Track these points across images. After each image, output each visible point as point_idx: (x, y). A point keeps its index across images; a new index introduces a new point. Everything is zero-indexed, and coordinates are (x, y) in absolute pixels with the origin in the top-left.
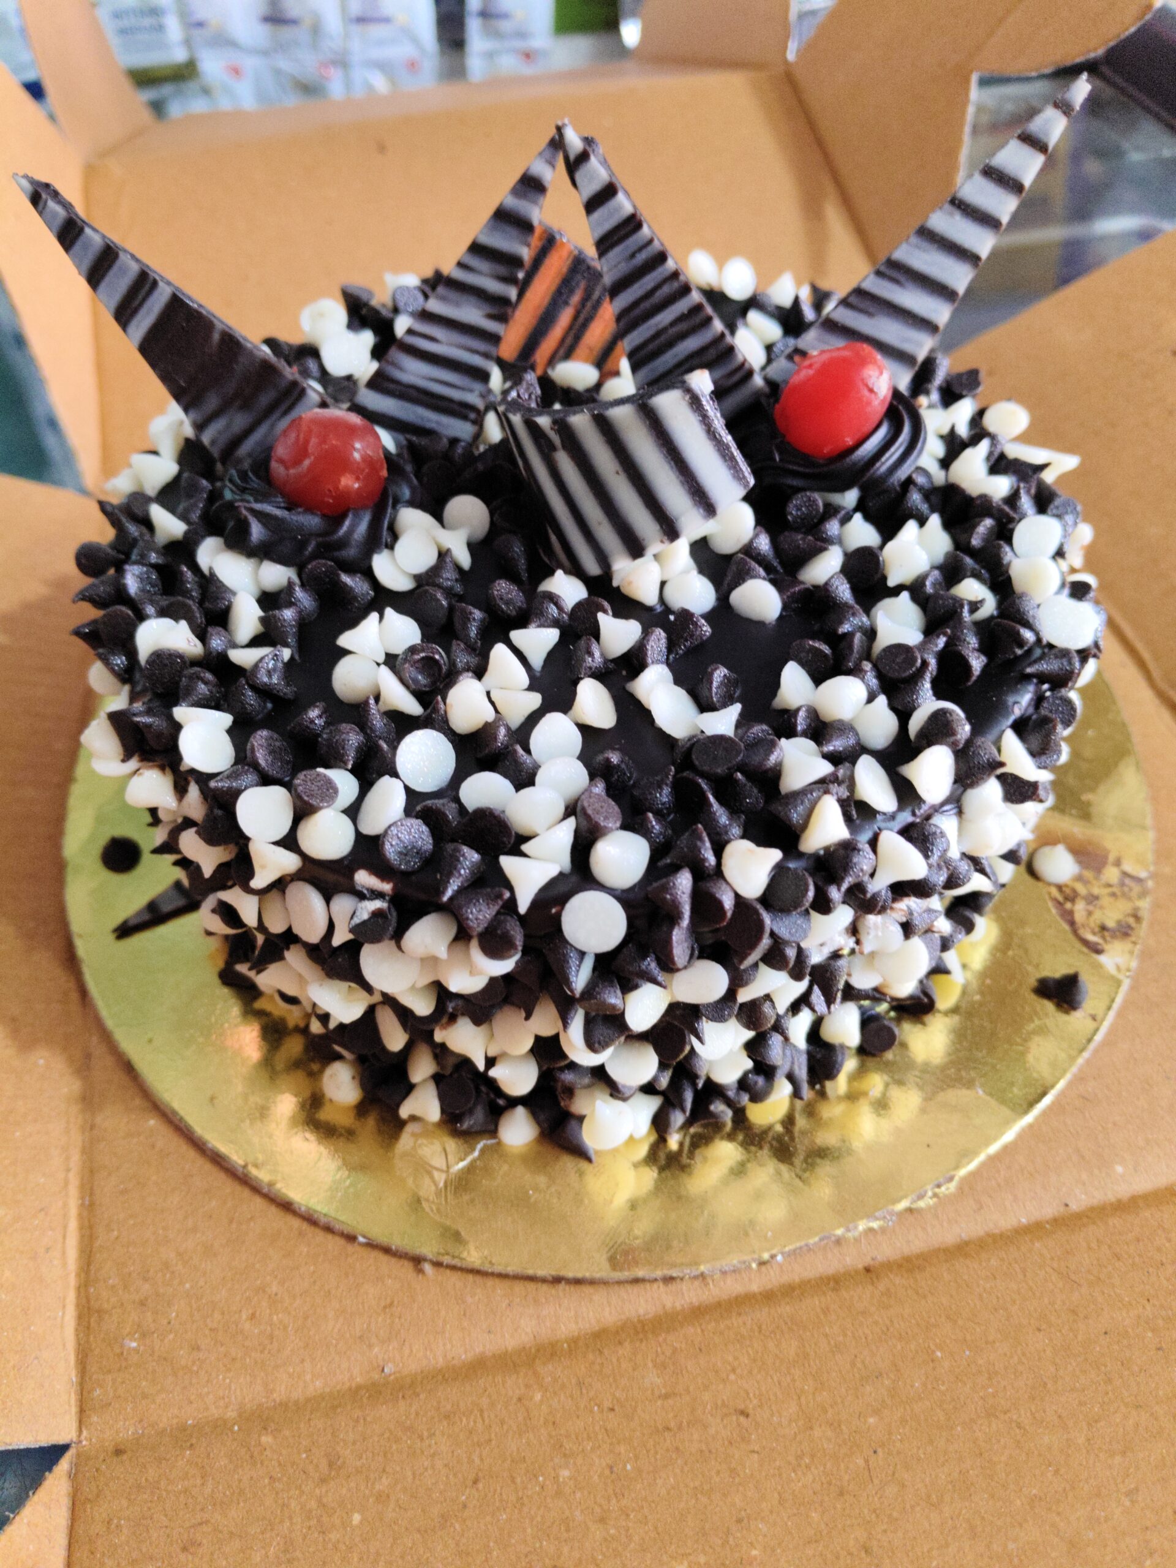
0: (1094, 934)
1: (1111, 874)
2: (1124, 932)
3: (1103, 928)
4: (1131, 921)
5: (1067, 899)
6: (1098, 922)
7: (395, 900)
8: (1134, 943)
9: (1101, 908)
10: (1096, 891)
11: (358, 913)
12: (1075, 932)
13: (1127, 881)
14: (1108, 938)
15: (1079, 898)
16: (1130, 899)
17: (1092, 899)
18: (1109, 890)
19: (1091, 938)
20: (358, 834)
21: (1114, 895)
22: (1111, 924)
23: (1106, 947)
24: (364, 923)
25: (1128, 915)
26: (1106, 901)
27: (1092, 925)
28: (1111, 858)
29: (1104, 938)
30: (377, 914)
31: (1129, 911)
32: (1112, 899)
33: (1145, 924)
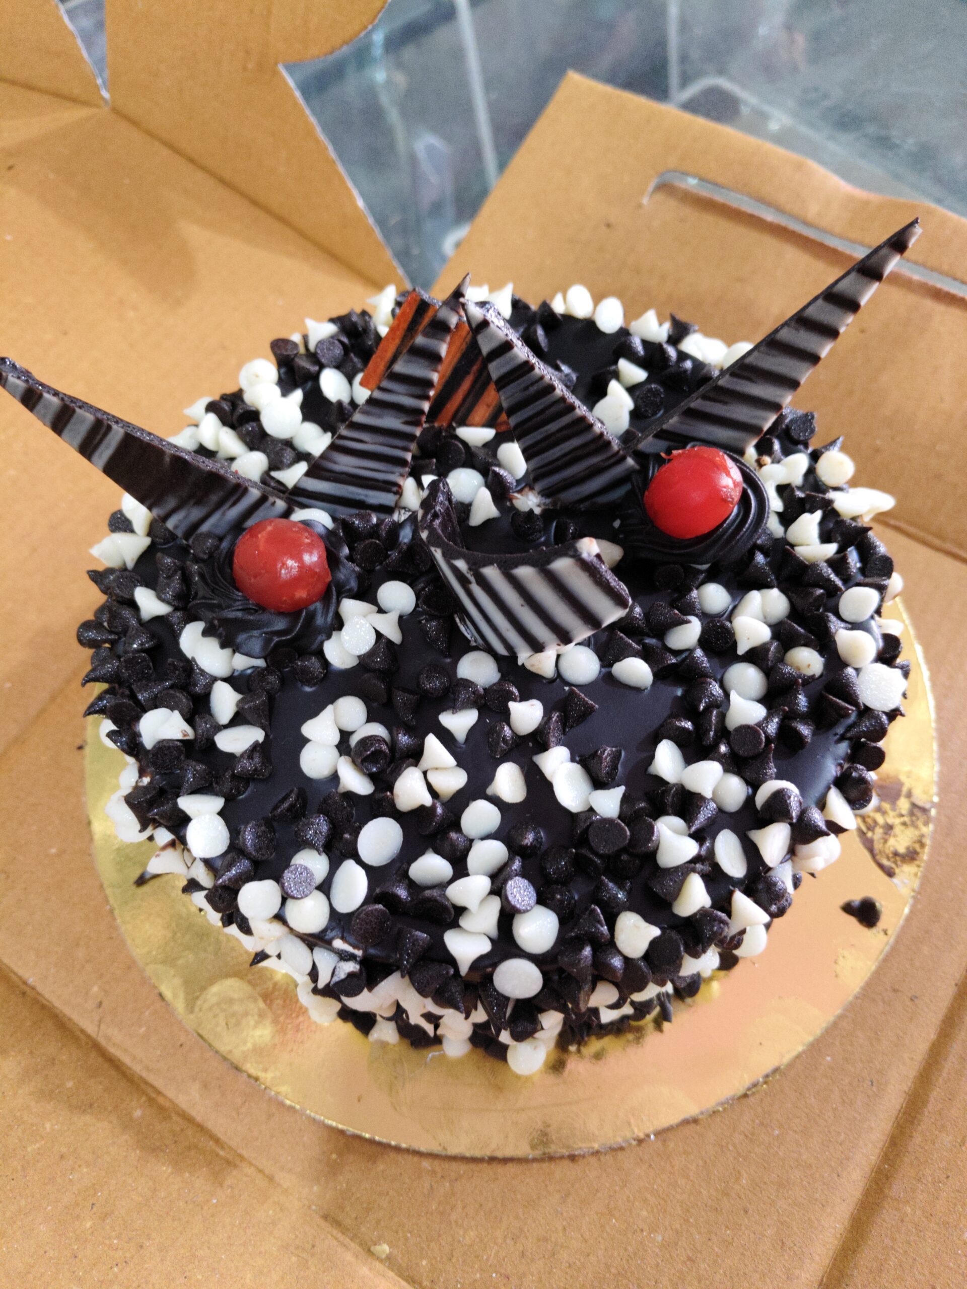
0: (888, 858)
1: (903, 804)
2: (911, 856)
3: (896, 854)
4: (917, 847)
5: (869, 829)
6: (892, 849)
7: (364, 962)
8: (919, 866)
9: (895, 836)
10: (890, 821)
11: (337, 973)
12: (873, 856)
13: (916, 811)
14: (899, 863)
15: (878, 827)
16: (916, 827)
17: (889, 828)
18: (902, 819)
19: (885, 862)
20: (333, 911)
21: (904, 824)
22: (902, 850)
23: (897, 871)
24: (342, 981)
25: (915, 842)
26: (898, 829)
27: (887, 851)
28: (905, 790)
29: (895, 863)
30: (351, 975)
31: (916, 838)
32: (903, 828)
33: (927, 850)
